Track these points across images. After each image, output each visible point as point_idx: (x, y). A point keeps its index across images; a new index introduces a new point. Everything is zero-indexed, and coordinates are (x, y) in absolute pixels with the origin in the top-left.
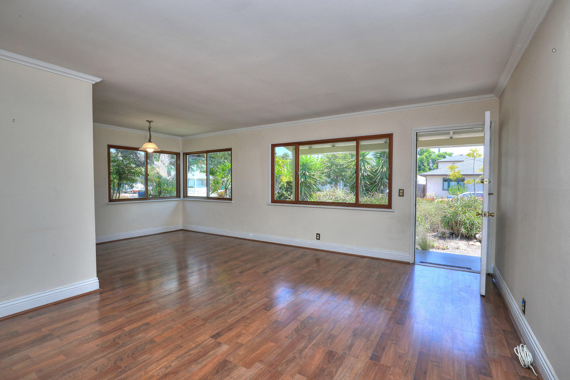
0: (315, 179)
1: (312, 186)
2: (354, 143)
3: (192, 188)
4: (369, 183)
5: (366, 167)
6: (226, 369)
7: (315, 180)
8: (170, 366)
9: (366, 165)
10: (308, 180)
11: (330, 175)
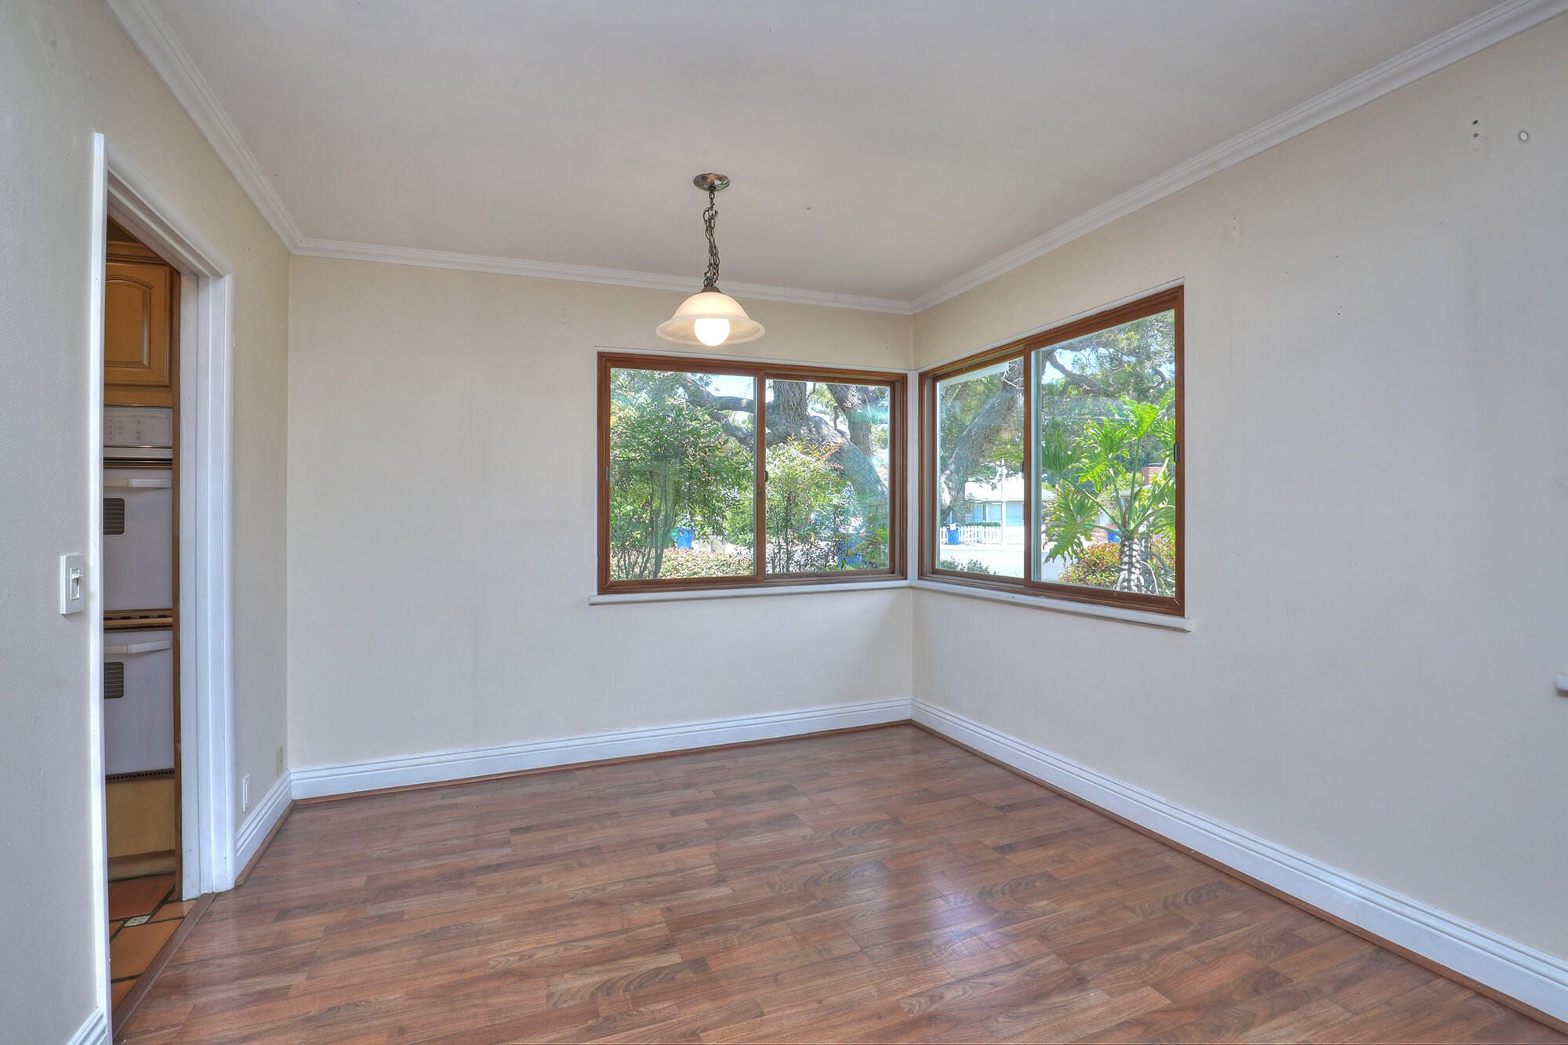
3: (994, 527)
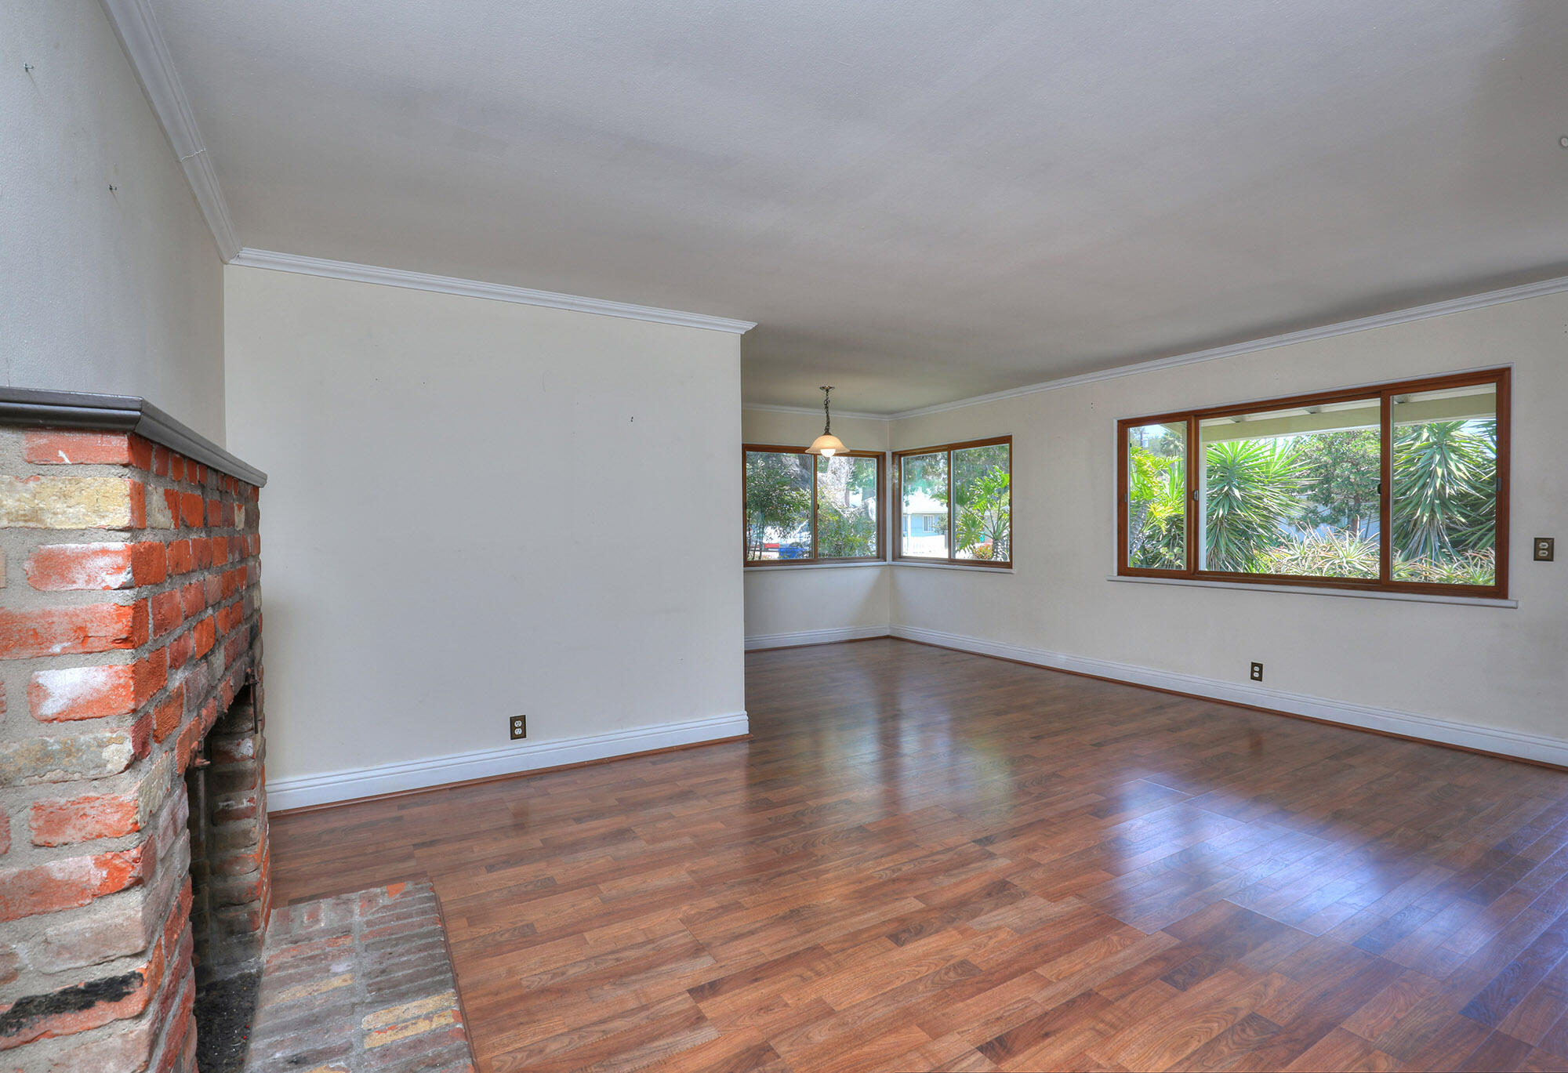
0: (1266, 509)
1: (1254, 530)
2: (1375, 403)
3: (910, 535)
4: (1463, 520)
5: (1453, 468)
6: (1006, 893)
7: (1265, 513)
8: (900, 870)
9: (1452, 459)
10: (1239, 512)
11: (1329, 496)
